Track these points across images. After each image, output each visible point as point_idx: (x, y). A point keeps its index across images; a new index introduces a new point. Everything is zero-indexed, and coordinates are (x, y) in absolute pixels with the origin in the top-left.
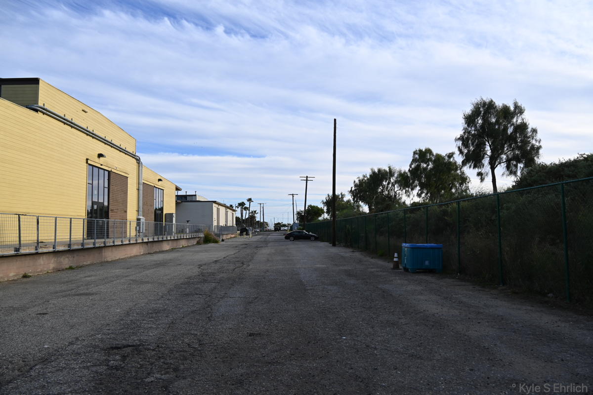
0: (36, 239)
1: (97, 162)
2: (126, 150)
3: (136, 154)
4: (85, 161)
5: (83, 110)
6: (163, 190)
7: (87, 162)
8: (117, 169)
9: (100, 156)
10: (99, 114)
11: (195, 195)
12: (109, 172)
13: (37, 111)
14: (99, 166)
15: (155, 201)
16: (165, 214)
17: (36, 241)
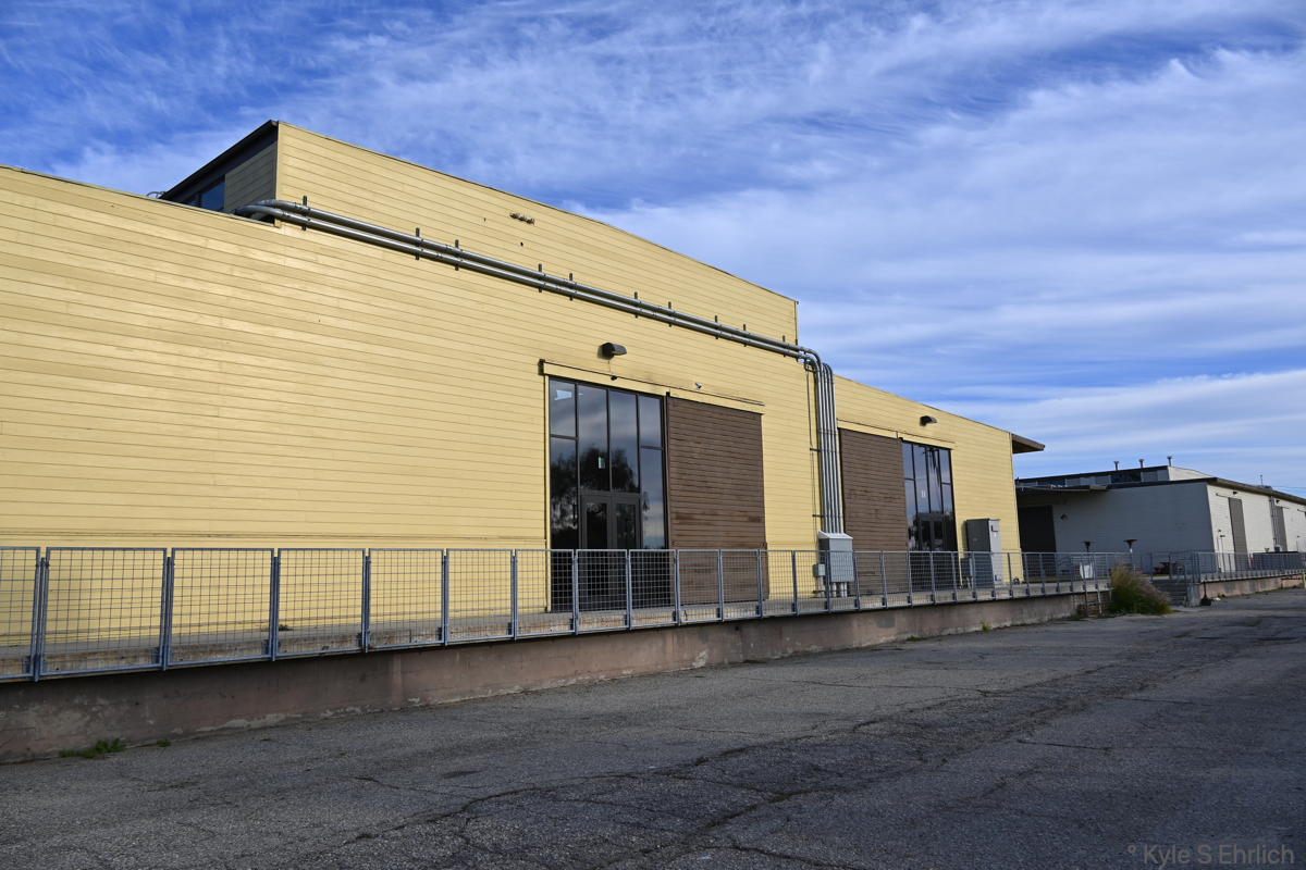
0: (266, 616)
1: (600, 372)
2: (748, 331)
3: (800, 345)
4: (536, 369)
5: (514, 217)
6: (949, 450)
7: (541, 372)
8: (701, 390)
9: (608, 351)
10: (600, 228)
11: (1165, 468)
12: (665, 401)
13: (269, 219)
14: (607, 381)
15: (909, 485)
16: (967, 524)
17: (266, 625)
